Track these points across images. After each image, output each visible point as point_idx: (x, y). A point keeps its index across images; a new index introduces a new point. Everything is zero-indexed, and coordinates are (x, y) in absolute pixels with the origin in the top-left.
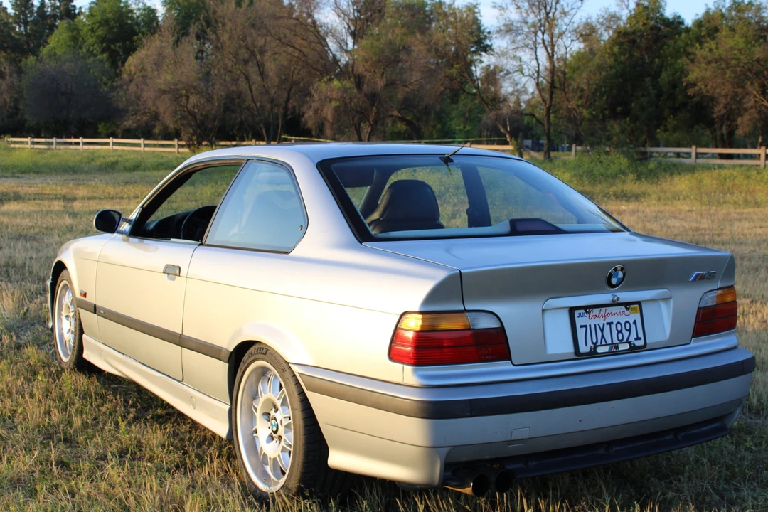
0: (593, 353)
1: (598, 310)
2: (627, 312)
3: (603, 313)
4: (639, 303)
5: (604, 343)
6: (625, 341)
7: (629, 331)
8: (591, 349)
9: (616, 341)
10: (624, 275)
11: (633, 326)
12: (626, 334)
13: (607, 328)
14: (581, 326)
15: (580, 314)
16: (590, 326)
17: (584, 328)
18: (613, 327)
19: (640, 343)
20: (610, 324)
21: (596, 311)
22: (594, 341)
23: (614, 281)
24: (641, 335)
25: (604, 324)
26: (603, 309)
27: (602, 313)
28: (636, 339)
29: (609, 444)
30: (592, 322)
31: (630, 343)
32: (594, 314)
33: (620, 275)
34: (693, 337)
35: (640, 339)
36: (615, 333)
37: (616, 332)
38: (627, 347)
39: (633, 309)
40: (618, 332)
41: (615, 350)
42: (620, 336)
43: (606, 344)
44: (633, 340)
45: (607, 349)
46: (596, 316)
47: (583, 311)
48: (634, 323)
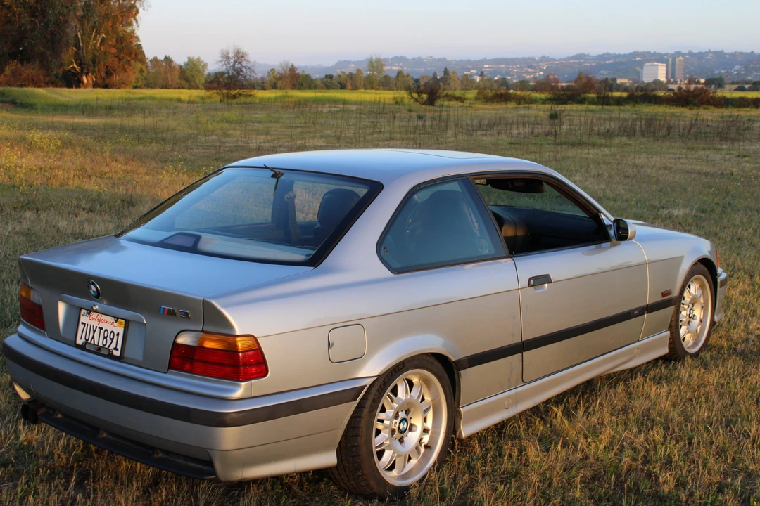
0: (82, 347)
2: (115, 324)
3: (99, 318)
4: (127, 321)
5: (92, 342)
6: (107, 347)
7: (112, 339)
8: (83, 343)
9: (101, 344)
11: (116, 337)
12: (109, 341)
13: (98, 330)
14: (82, 323)
15: (84, 313)
16: (88, 325)
18: (102, 331)
19: (117, 353)
20: (101, 329)
21: (94, 315)
22: (87, 338)
23: (92, 292)
24: (119, 347)
25: (97, 327)
26: (100, 315)
30: (90, 323)
31: (109, 350)
32: (93, 317)
35: (117, 350)
36: (102, 337)
38: (106, 353)
39: (121, 323)
40: (105, 338)
41: (98, 351)
42: (105, 342)
43: (94, 344)
44: (113, 349)
45: (92, 348)
46: (94, 319)
47: (87, 312)
48: (117, 335)
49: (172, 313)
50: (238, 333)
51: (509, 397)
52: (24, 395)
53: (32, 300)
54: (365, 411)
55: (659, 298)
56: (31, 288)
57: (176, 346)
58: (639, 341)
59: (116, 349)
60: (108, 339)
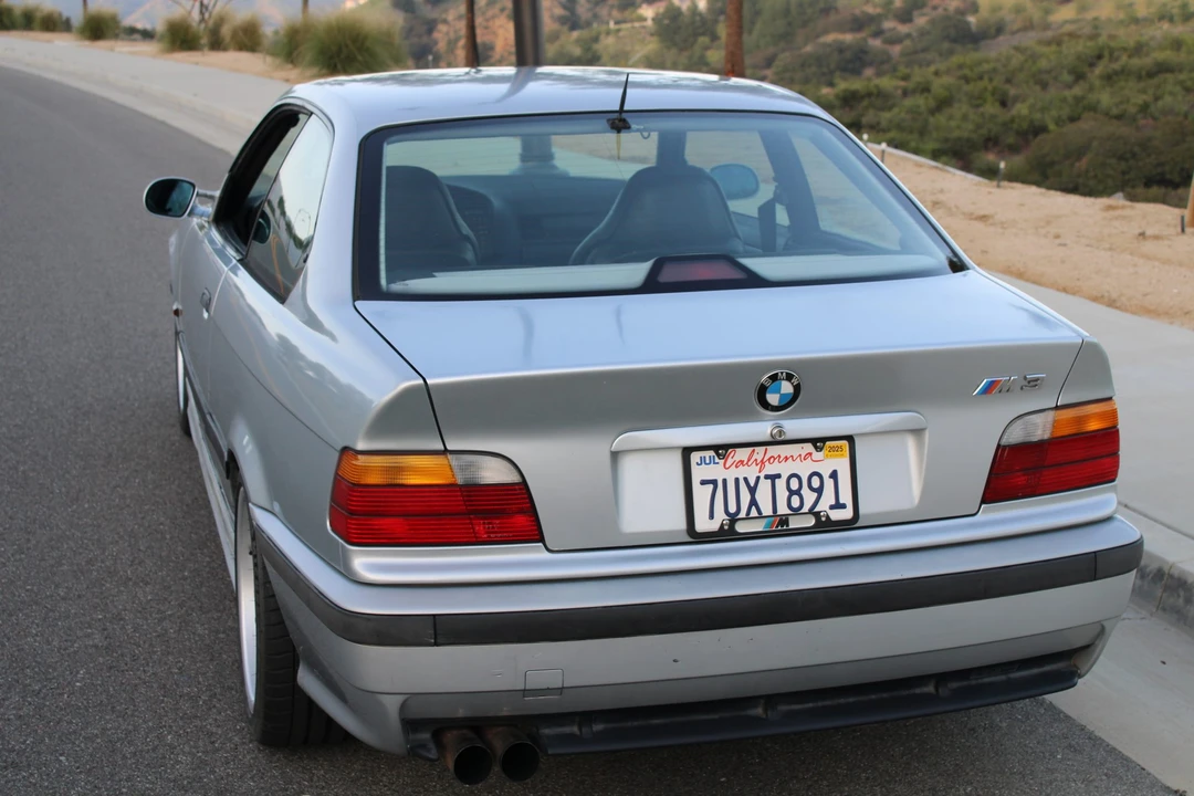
0: (727, 534)
1: (746, 451)
2: (817, 455)
3: (759, 457)
4: (850, 439)
5: (754, 513)
6: (806, 509)
7: (819, 491)
8: (722, 525)
9: (783, 509)
10: (797, 389)
11: (829, 484)
12: (809, 497)
13: (765, 486)
14: (704, 482)
15: (703, 459)
16: (725, 481)
17: (711, 486)
18: (781, 484)
19: (847, 514)
20: (773, 478)
21: (742, 454)
22: (732, 509)
23: (773, 399)
24: (846, 497)
25: (758, 478)
26: (761, 450)
27: (755, 457)
28: (832, 507)
29: (771, 700)
30: (731, 475)
31: (817, 515)
32: (737, 458)
33: (787, 388)
34: (984, 501)
35: (843, 506)
36: (782, 494)
37: (787, 493)
38: (811, 522)
39: (832, 449)
40: (792, 493)
41: (780, 528)
42: (795, 502)
43: (760, 516)
44: (827, 509)
45: (758, 526)
46: (742, 462)
47: (712, 453)
48: (831, 477)
56: (448, 453)
57: (1002, 452)
59: (838, 506)
60: (802, 492)
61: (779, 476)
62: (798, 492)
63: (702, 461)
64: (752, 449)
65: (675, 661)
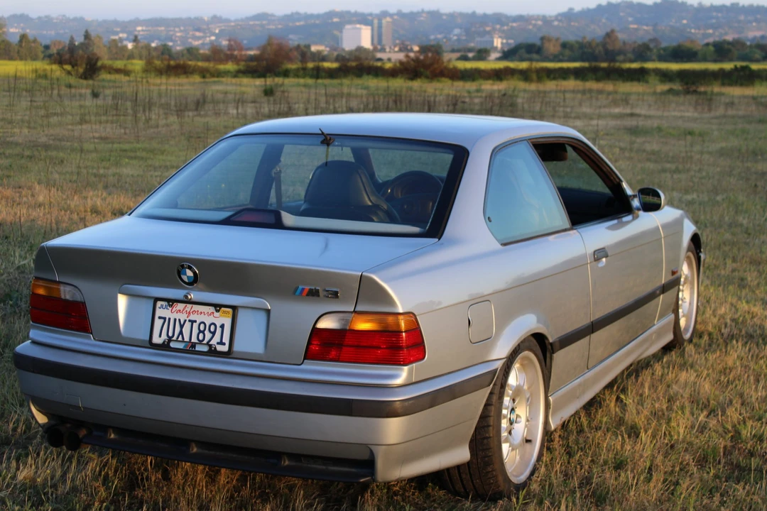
0: (165, 346)
1: (183, 305)
2: (217, 314)
4: (234, 308)
5: (180, 339)
6: (205, 342)
7: (214, 333)
8: (164, 342)
9: (194, 340)
10: (195, 274)
11: (219, 330)
12: (208, 335)
13: (188, 325)
14: (160, 318)
15: (162, 306)
17: (162, 320)
18: (195, 326)
19: (225, 348)
20: (192, 322)
21: (180, 306)
22: (170, 334)
23: (185, 278)
24: (226, 339)
25: (185, 321)
26: (189, 306)
27: (187, 309)
28: (218, 343)
30: (173, 317)
31: (210, 346)
32: (178, 308)
33: (190, 273)
34: (305, 358)
35: (224, 344)
36: (195, 332)
37: (198, 331)
38: (205, 349)
39: (224, 312)
40: (200, 331)
41: (191, 349)
42: (201, 337)
43: (183, 341)
44: (215, 344)
45: (181, 346)
46: (180, 311)
47: (166, 303)
48: (221, 327)
49: (313, 293)
50: (401, 310)
51: (580, 385)
52: (41, 419)
53: (63, 297)
54: (495, 398)
55: (671, 278)
56: (60, 283)
57: (316, 332)
58: (654, 325)
59: (221, 343)
60: (206, 332)
61: (195, 321)
62: (203, 332)
63: (162, 307)
64: (185, 305)
65: (125, 405)
